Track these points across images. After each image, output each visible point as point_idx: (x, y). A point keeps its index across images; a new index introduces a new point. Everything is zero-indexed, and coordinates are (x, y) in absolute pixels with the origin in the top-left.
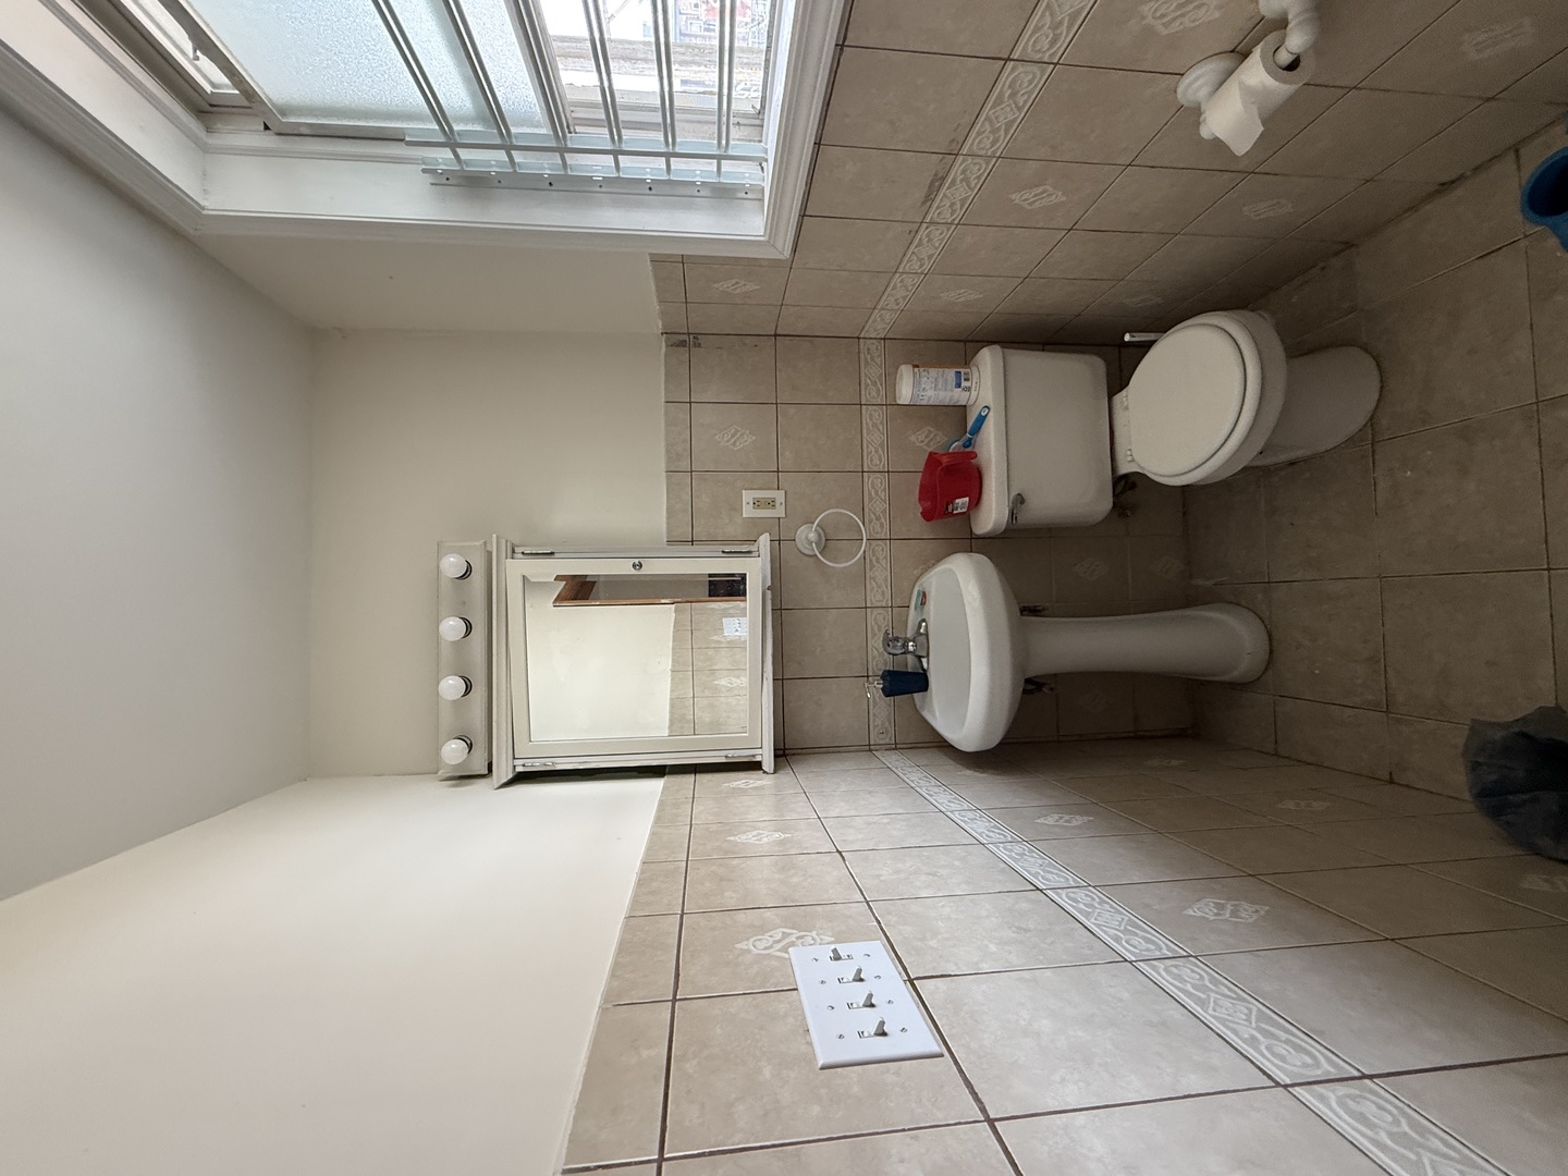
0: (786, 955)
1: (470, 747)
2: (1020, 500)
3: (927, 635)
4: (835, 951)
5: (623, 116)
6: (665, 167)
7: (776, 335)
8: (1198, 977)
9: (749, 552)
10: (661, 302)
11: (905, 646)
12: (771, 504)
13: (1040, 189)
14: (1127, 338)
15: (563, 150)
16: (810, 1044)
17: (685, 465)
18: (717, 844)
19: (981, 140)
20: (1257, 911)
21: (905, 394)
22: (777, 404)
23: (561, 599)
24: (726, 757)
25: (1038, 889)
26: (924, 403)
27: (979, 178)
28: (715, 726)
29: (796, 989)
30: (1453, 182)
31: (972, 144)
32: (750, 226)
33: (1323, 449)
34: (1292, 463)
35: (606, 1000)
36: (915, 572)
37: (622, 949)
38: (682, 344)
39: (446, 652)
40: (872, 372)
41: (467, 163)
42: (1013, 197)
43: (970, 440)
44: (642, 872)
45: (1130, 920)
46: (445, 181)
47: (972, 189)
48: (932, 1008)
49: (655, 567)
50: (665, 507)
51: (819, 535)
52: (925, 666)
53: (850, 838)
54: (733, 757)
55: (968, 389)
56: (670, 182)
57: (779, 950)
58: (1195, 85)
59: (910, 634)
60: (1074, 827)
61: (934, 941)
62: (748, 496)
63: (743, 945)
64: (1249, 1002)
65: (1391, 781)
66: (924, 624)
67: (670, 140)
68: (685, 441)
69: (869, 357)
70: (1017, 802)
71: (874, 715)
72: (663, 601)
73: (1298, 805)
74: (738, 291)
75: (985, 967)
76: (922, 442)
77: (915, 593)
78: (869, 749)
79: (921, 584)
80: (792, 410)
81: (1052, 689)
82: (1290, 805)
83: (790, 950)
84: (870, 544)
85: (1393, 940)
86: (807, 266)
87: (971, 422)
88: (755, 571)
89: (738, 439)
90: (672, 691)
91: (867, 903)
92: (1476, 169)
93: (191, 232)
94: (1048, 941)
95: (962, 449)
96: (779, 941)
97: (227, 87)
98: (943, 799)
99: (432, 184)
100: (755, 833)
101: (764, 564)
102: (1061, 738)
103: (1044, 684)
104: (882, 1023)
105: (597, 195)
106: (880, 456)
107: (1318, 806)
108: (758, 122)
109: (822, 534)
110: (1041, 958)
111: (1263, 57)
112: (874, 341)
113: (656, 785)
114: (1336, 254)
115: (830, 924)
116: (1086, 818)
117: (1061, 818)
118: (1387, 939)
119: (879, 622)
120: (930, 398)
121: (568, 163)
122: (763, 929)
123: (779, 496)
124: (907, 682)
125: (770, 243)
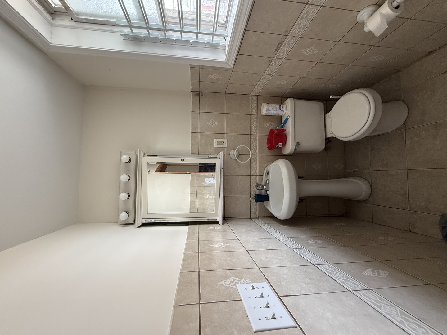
0: (235, 287)
1: (129, 215)
2: (298, 144)
3: (269, 184)
4: (252, 286)
5: (185, 22)
6: (196, 37)
7: (225, 93)
8: (375, 297)
9: (216, 157)
10: (192, 81)
11: (262, 187)
12: (223, 143)
13: (311, 49)
14: (331, 97)
15: (165, 30)
16: (249, 322)
17: (197, 131)
18: (208, 247)
19: (295, 31)
20: (385, 273)
21: (264, 111)
22: (225, 113)
23: (157, 171)
24: (208, 219)
25: (313, 265)
26: (270, 114)
27: (293, 44)
28: (204, 210)
29: (241, 300)
30: (432, 52)
31: (292, 32)
32: (221, 57)
33: (390, 131)
34: (379, 135)
35: (176, 303)
36: (265, 165)
37: (180, 283)
38: (197, 94)
39: (122, 185)
40: (254, 105)
41: (135, 33)
42: (302, 50)
43: (283, 126)
44: (185, 256)
45: (346, 276)
46: (128, 39)
47: (290, 48)
48: (289, 308)
49: (188, 161)
50: (191, 143)
51: (237, 153)
52: (268, 193)
53: (250, 246)
54: (210, 219)
55: (283, 111)
56: (197, 42)
57: (232, 285)
58: (363, 15)
59: (263, 184)
60: (318, 244)
61: (284, 283)
62: (216, 141)
63: (221, 283)
64: (395, 307)
65: (410, 231)
66: (268, 181)
67: (198, 28)
68: (197, 123)
69: (253, 101)
70: (299, 235)
71: (252, 208)
72: (187, 173)
73: (385, 238)
74: (216, 78)
75: (303, 292)
76: (268, 126)
77: (265, 171)
78: (250, 218)
79: (267, 169)
80: (230, 116)
81: (306, 201)
82: (382, 238)
83: (237, 285)
84: (252, 156)
85: (433, 284)
86: (237, 71)
87: (283, 121)
88: (218, 163)
89: (213, 123)
90: (191, 199)
91: (259, 268)
92: (439, 48)
93: (47, 51)
94: (322, 283)
95: (280, 128)
96: (232, 282)
97: (60, 5)
98: (276, 234)
99: (123, 39)
100: (219, 244)
101: (221, 161)
102: (307, 216)
103: (303, 200)
104: (274, 315)
105: (175, 45)
106: (255, 130)
107: (391, 239)
108: (224, 26)
109: (238, 153)
110: (321, 289)
111: (388, 4)
112: (255, 96)
113: (186, 228)
114: (394, 73)
115: (248, 276)
116: (322, 241)
117: (314, 241)
118: (431, 284)
119: (254, 180)
120: (271, 113)
121: (166, 35)
122: (226, 277)
123: (225, 141)
124: (262, 198)
125: (227, 63)
